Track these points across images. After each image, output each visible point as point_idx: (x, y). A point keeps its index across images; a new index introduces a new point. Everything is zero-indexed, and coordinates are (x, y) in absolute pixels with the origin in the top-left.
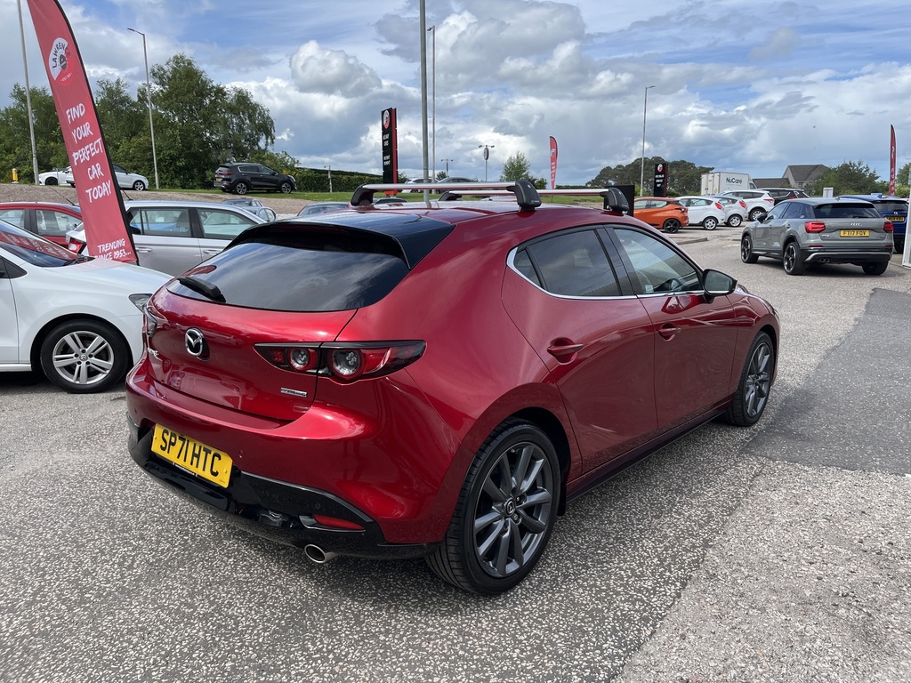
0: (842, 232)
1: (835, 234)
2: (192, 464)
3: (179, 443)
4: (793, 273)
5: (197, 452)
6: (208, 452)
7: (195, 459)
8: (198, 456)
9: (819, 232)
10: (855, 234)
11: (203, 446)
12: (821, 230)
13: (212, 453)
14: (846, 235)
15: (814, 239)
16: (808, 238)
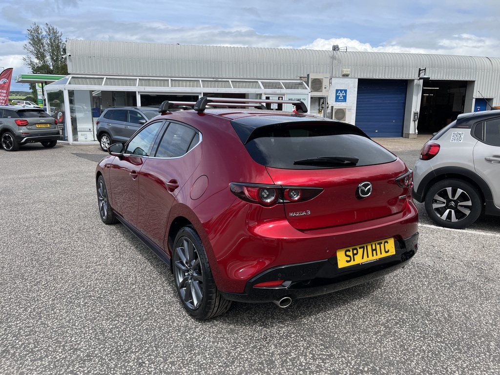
0: (37, 125)
1: (33, 127)
2: (373, 256)
3: (360, 251)
4: (13, 150)
5: (374, 248)
6: (380, 244)
7: (374, 252)
8: (376, 250)
9: (25, 125)
10: (43, 126)
11: (377, 243)
12: (26, 124)
13: (383, 243)
14: (39, 127)
15: (23, 130)
16: (19, 130)
